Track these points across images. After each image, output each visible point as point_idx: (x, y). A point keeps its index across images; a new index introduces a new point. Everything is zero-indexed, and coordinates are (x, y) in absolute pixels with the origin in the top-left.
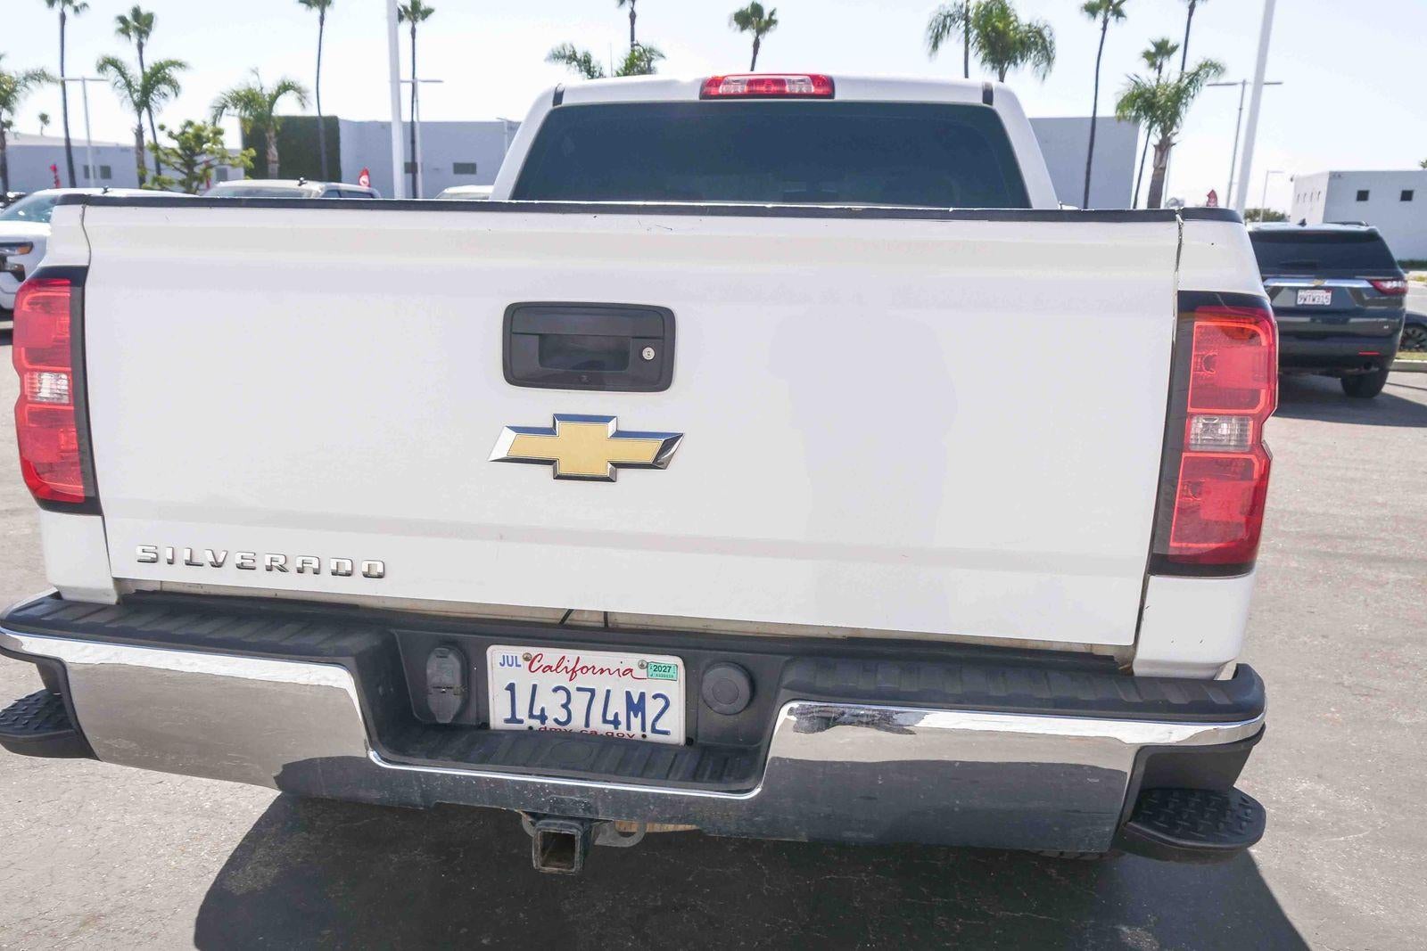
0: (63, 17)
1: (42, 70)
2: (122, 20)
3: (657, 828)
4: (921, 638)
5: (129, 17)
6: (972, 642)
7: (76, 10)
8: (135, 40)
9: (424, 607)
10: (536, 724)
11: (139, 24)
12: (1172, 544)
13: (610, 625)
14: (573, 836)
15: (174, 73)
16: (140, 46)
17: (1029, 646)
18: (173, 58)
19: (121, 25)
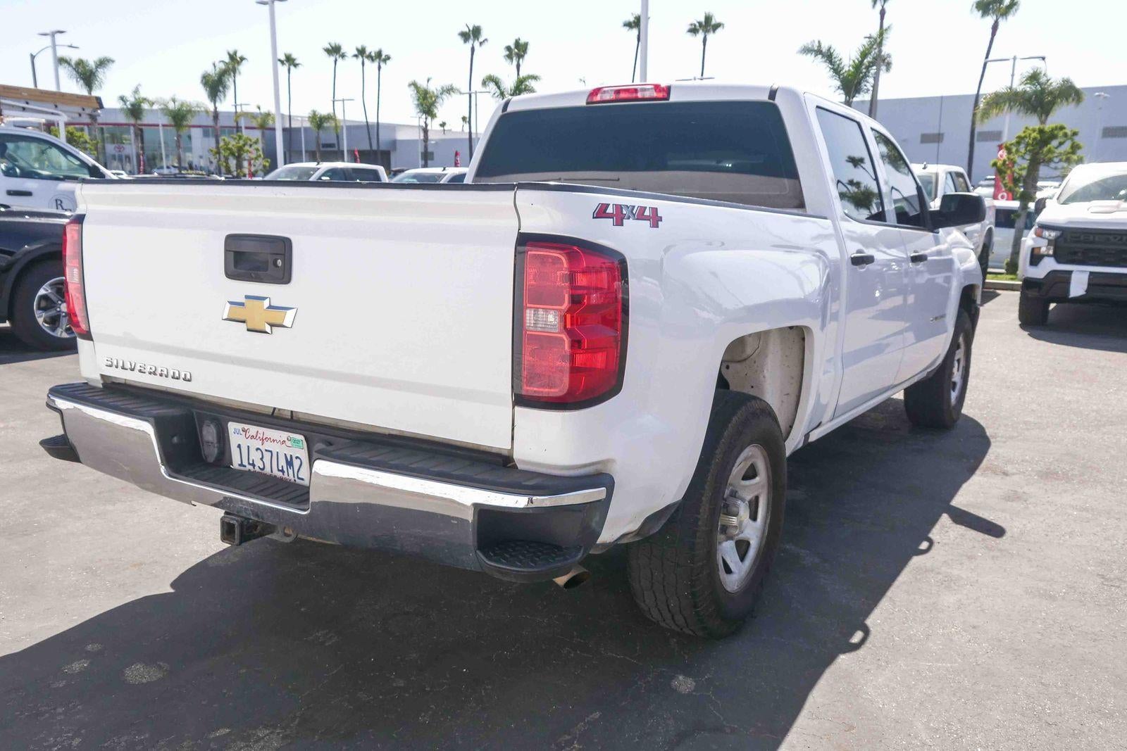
0: (473, 50)
1: (451, 86)
2: (508, 48)
3: (303, 537)
4: (444, 441)
5: (513, 47)
6: (454, 443)
7: (481, 43)
8: (515, 62)
9: (222, 401)
10: (251, 468)
11: (518, 51)
12: (525, 387)
13: (294, 418)
14: (234, 525)
15: (532, 83)
16: (518, 66)
17: (482, 449)
18: (531, 74)
19: (508, 53)
